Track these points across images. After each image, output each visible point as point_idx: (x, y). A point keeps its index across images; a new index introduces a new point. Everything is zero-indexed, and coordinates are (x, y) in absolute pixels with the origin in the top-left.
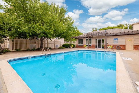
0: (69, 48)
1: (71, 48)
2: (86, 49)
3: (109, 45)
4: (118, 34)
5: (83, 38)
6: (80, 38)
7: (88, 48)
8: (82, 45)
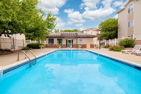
0: (38, 48)
1: (41, 48)
2: (60, 49)
3: (79, 45)
4: (85, 36)
5: (54, 37)
6: (49, 37)
7: (62, 47)
8: (53, 45)
